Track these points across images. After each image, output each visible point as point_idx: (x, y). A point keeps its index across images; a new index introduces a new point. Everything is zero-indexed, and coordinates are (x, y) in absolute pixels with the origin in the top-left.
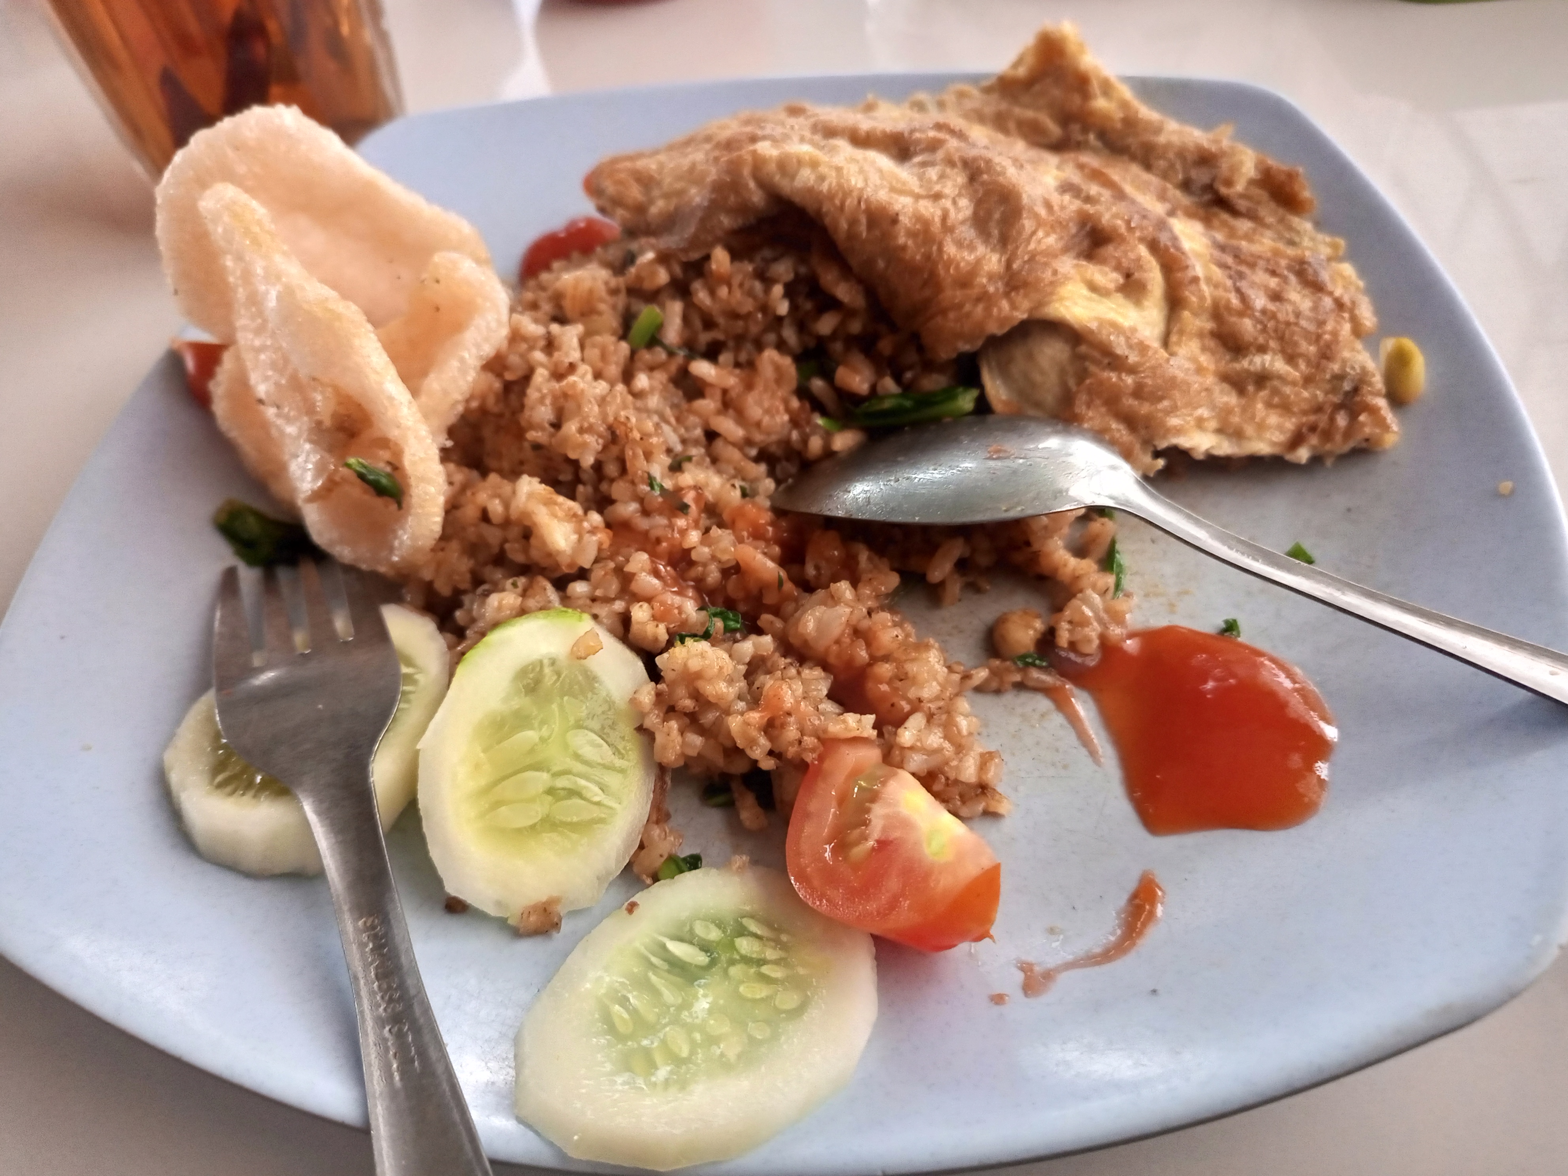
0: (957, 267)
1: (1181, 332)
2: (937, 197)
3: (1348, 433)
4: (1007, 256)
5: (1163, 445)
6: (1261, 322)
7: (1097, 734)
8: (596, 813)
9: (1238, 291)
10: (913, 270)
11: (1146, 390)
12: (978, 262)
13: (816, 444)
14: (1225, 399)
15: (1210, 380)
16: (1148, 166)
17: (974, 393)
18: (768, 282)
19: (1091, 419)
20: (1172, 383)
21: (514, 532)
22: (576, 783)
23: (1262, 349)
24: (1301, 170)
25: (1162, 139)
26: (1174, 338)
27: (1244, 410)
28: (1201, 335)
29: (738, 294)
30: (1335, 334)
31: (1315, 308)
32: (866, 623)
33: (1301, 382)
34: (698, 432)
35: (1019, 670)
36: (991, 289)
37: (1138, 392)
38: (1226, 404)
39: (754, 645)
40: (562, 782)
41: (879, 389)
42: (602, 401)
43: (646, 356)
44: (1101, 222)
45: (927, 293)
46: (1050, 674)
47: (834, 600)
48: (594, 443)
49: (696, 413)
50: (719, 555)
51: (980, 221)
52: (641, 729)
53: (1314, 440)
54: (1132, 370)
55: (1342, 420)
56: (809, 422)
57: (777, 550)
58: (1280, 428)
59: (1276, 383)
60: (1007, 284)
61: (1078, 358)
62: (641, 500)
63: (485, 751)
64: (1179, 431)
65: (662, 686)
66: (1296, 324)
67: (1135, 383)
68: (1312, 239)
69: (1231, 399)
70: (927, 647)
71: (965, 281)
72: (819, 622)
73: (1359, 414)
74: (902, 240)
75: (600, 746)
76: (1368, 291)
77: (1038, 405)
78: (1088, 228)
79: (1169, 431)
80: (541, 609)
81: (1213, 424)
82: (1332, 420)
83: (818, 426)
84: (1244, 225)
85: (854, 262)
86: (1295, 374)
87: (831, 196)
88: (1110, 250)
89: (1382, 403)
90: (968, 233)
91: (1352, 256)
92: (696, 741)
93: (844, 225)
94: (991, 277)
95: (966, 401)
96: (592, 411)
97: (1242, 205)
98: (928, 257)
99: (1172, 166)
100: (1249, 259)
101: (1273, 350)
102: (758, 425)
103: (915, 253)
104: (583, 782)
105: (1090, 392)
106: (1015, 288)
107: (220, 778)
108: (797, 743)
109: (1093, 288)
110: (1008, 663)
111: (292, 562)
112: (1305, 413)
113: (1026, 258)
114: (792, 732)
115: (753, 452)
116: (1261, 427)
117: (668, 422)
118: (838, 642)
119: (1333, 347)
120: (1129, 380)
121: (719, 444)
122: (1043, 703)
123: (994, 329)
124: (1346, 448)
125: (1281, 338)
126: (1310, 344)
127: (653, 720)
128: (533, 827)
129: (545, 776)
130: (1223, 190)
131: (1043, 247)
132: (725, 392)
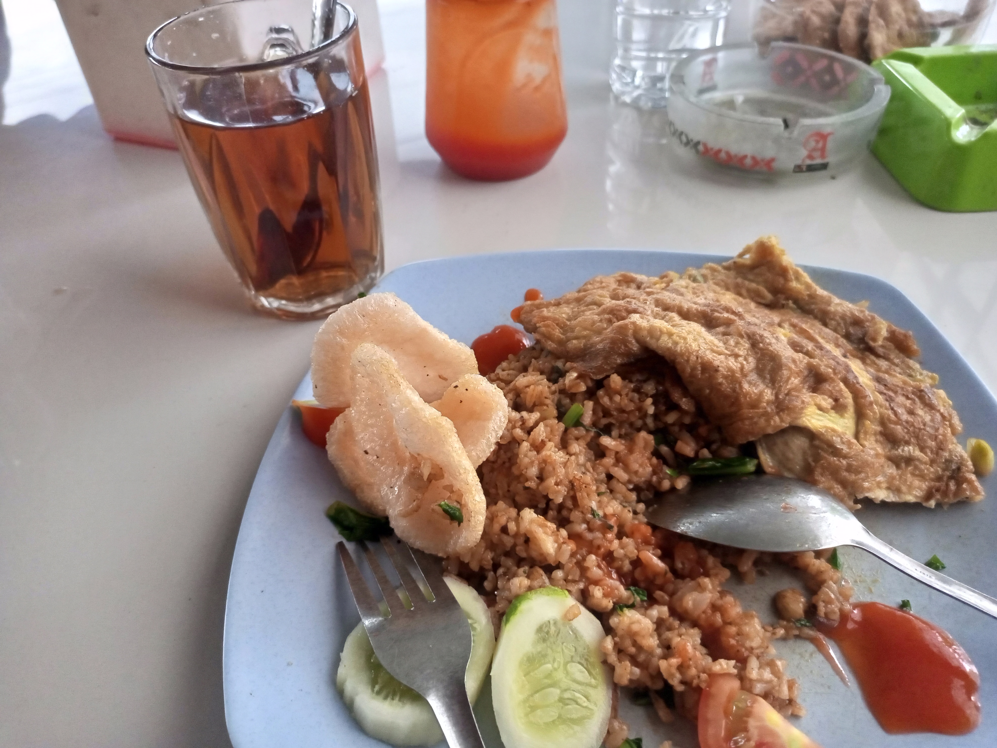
0: (750, 397)
1: (866, 433)
2: (736, 356)
3: (956, 494)
4: (776, 391)
5: (860, 496)
6: (906, 428)
7: (843, 667)
8: (585, 712)
9: (892, 409)
10: (726, 397)
11: (854, 467)
12: (761, 394)
13: (666, 484)
14: (890, 471)
15: (882, 460)
16: (825, 324)
17: (755, 462)
18: (643, 395)
19: (824, 482)
20: (866, 464)
21: (521, 540)
22: (574, 695)
23: (908, 443)
24: (911, 333)
25: (832, 308)
26: (862, 436)
27: (900, 477)
28: (875, 434)
29: (626, 401)
30: (944, 435)
31: (932, 420)
32: (719, 602)
33: (929, 462)
34: (603, 476)
35: (798, 628)
36: (769, 410)
37: (849, 468)
38: (892, 473)
39: (658, 611)
40: (567, 695)
41: (700, 455)
42: (565, 465)
43: (575, 432)
44: (820, 369)
45: (734, 409)
46: (813, 630)
47: (701, 588)
48: (563, 490)
49: (603, 466)
50: (629, 554)
51: (760, 371)
52: (605, 662)
53: (938, 496)
54: (845, 457)
55: (952, 486)
56: (661, 470)
57: (659, 552)
58: (920, 488)
59: (917, 463)
60: (777, 407)
61: (813, 446)
62: (588, 523)
63: (525, 676)
64: (869, 490)
65: (617, 639)
66: (924, 429)
67: (848, 463)
68: (921, 374)
69: (892, 470)
70: (752, 617)
71: (755, 405)
72: (694, 601)
73: (963, 484)
74: (720, 380)
75: (582, 672)
76: (954, 408)
77: (790, 470)
78: (813, 372)
79: (863, 489)
80: (540, 587)
81: (884, 485)
82: (947, 485)
83: (666, 473)
84: (883, 364)
85: (691, 388)
86: (925, 458)
87: (682, 355)
88: (827, 386)
89: (973, 477)
90: (753, 377)
91: (942, 385)
92: (637, 671)
93: (689, 370)
94: (768, 402)
95: (751, 467)
96: (561, 471)
97: (881, 351)
98: (734, 390)
99: (839, 324)
100: (893, 387)
101: (913, 444)
102: (636, 473)
103: (726, 387)
104: (578, 695)
105: (823, 468)
106: (782, 410)
107: (377, 688)
108: (696, 677)
109: (820, 408)
110: (791, 624)
111: (375, 539)
112: (932, 480)
113: (786, 392)
114: (693, 671)
115: (631, 487)
116: (910, 487)
117: (589, 471)
118: (704, 612)
119: (944, 443)
120: (844, 462)
121: (614, 483)
122: (811, 647)
123: (770, 431)
124: (955, 501)
125: (917, 437)
126: (932, 441)
127: (613, 658)
128: (553, 722)
129: (558, 691)
130: (872, 344)
131: (793, 386)
132: (617, 453)
